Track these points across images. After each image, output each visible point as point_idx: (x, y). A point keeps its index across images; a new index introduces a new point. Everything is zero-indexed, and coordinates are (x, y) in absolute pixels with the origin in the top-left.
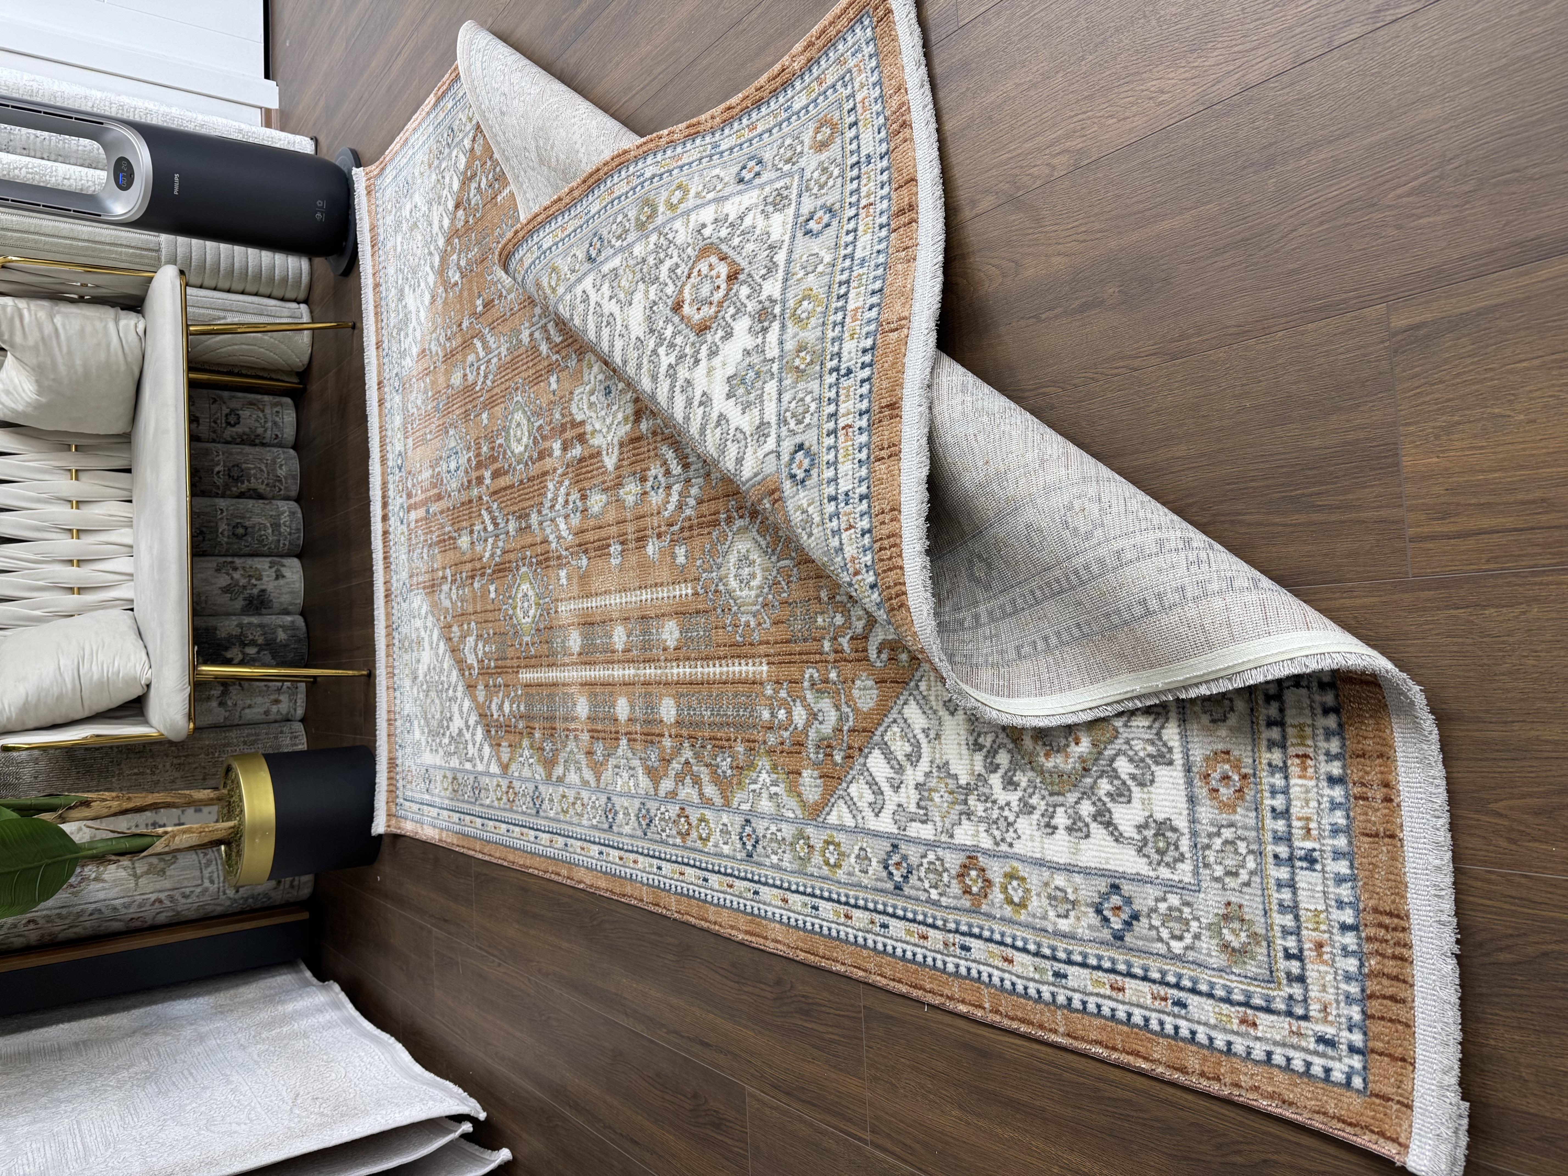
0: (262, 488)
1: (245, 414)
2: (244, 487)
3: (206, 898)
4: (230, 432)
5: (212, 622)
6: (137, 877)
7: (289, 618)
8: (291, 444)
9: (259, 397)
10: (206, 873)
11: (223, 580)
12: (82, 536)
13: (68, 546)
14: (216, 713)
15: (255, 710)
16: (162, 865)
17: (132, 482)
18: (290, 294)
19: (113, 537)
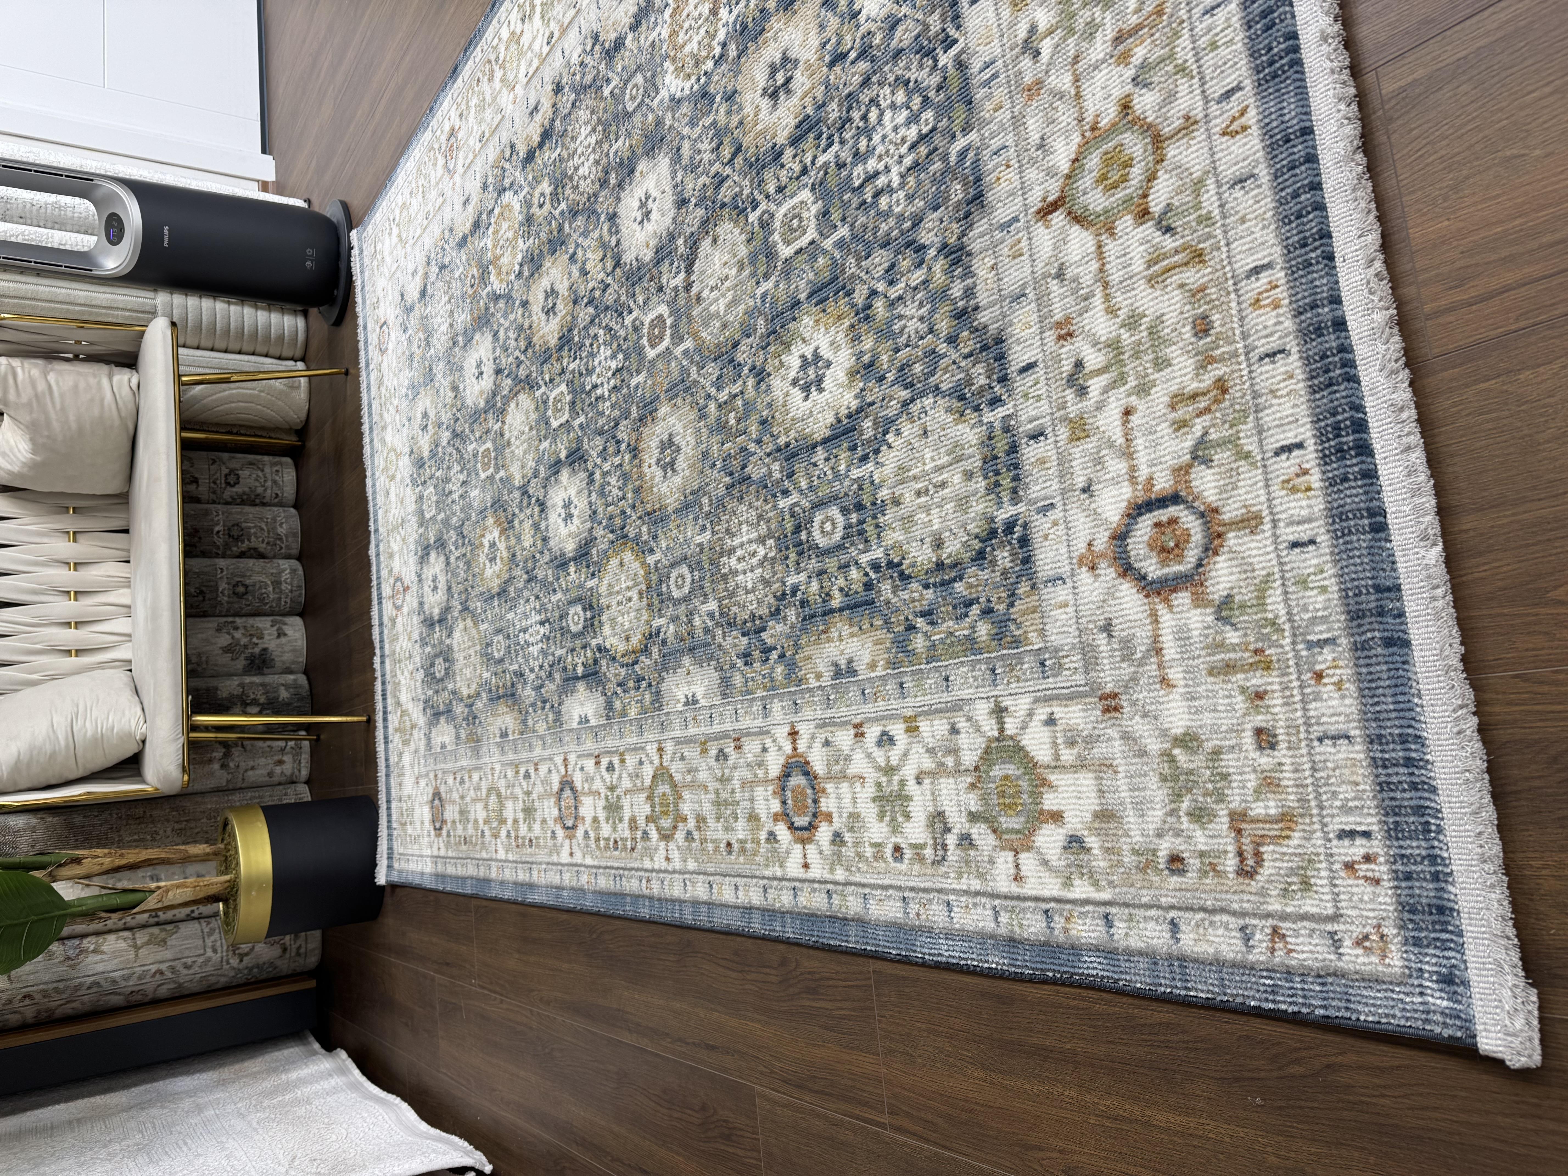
0: (262, 547)
1: (244, 473)
2: (244, 546)
3: (209, 968)
4: (229, 492)
5: (213, 682)
6: (137, 948)
7: (292, 677)
8: (292, 503)
9: (259, 457)
10: (209, 942)
11: (224, 640)
12: (80, 597)
13: (65, 608)
14: (217, 776)
15: (258, 772)
16: (163, 935)
17: (130, 542)
18: (286, 353)
19: (111, 598)
